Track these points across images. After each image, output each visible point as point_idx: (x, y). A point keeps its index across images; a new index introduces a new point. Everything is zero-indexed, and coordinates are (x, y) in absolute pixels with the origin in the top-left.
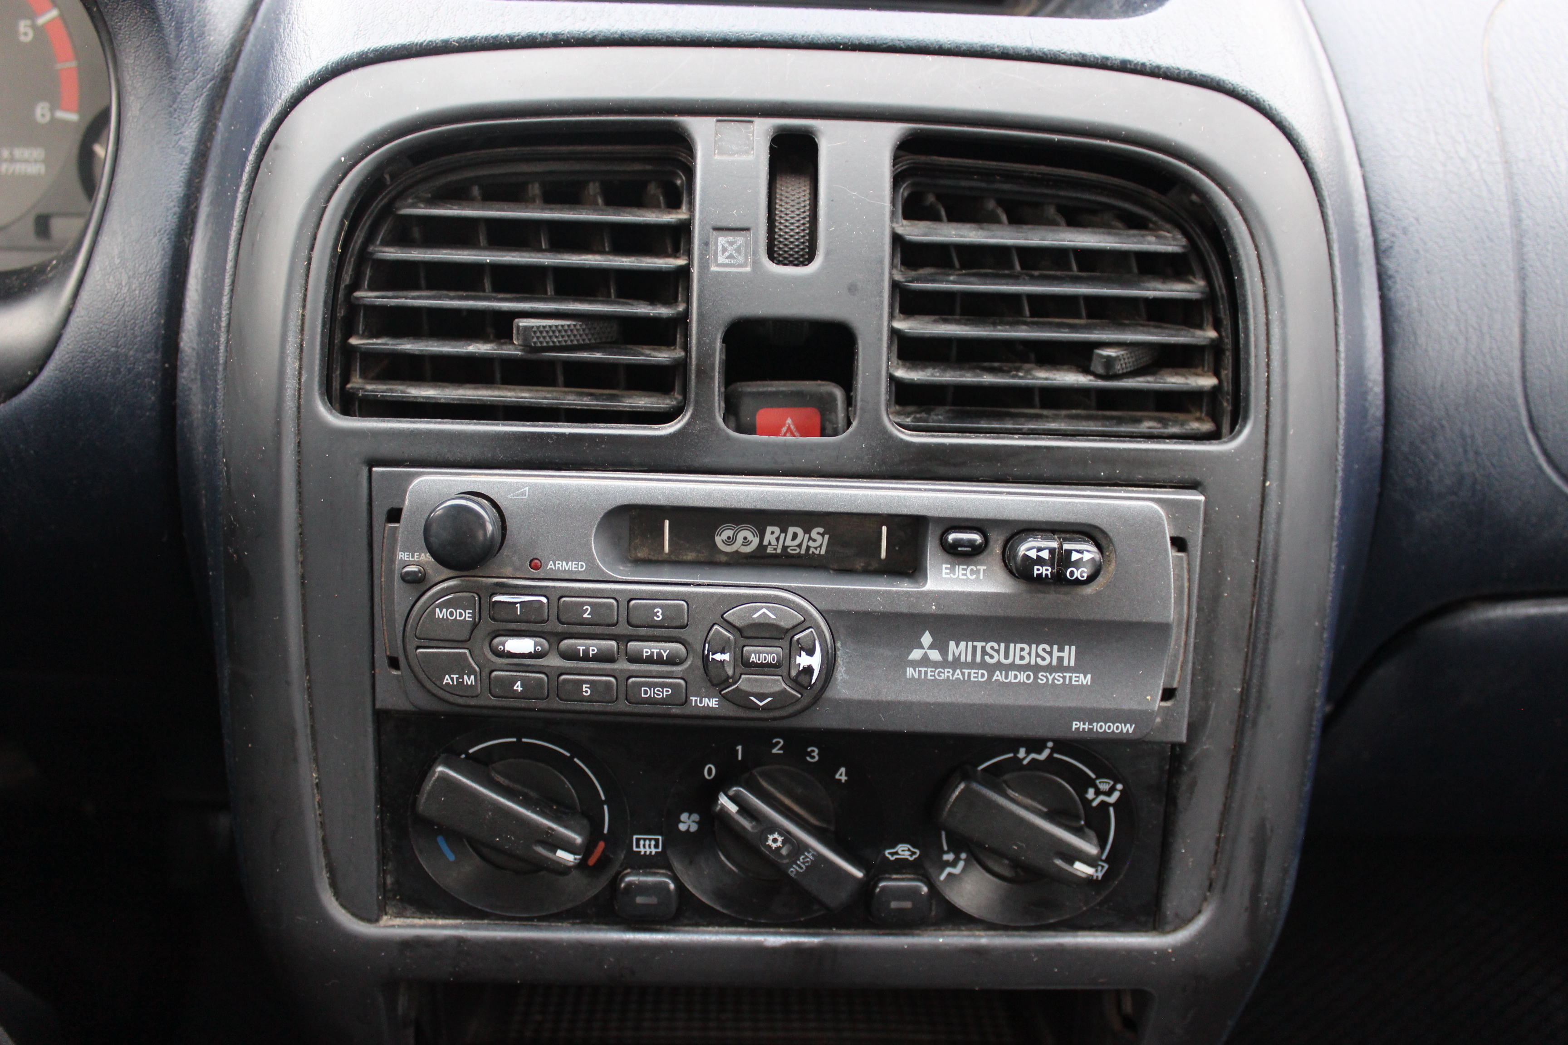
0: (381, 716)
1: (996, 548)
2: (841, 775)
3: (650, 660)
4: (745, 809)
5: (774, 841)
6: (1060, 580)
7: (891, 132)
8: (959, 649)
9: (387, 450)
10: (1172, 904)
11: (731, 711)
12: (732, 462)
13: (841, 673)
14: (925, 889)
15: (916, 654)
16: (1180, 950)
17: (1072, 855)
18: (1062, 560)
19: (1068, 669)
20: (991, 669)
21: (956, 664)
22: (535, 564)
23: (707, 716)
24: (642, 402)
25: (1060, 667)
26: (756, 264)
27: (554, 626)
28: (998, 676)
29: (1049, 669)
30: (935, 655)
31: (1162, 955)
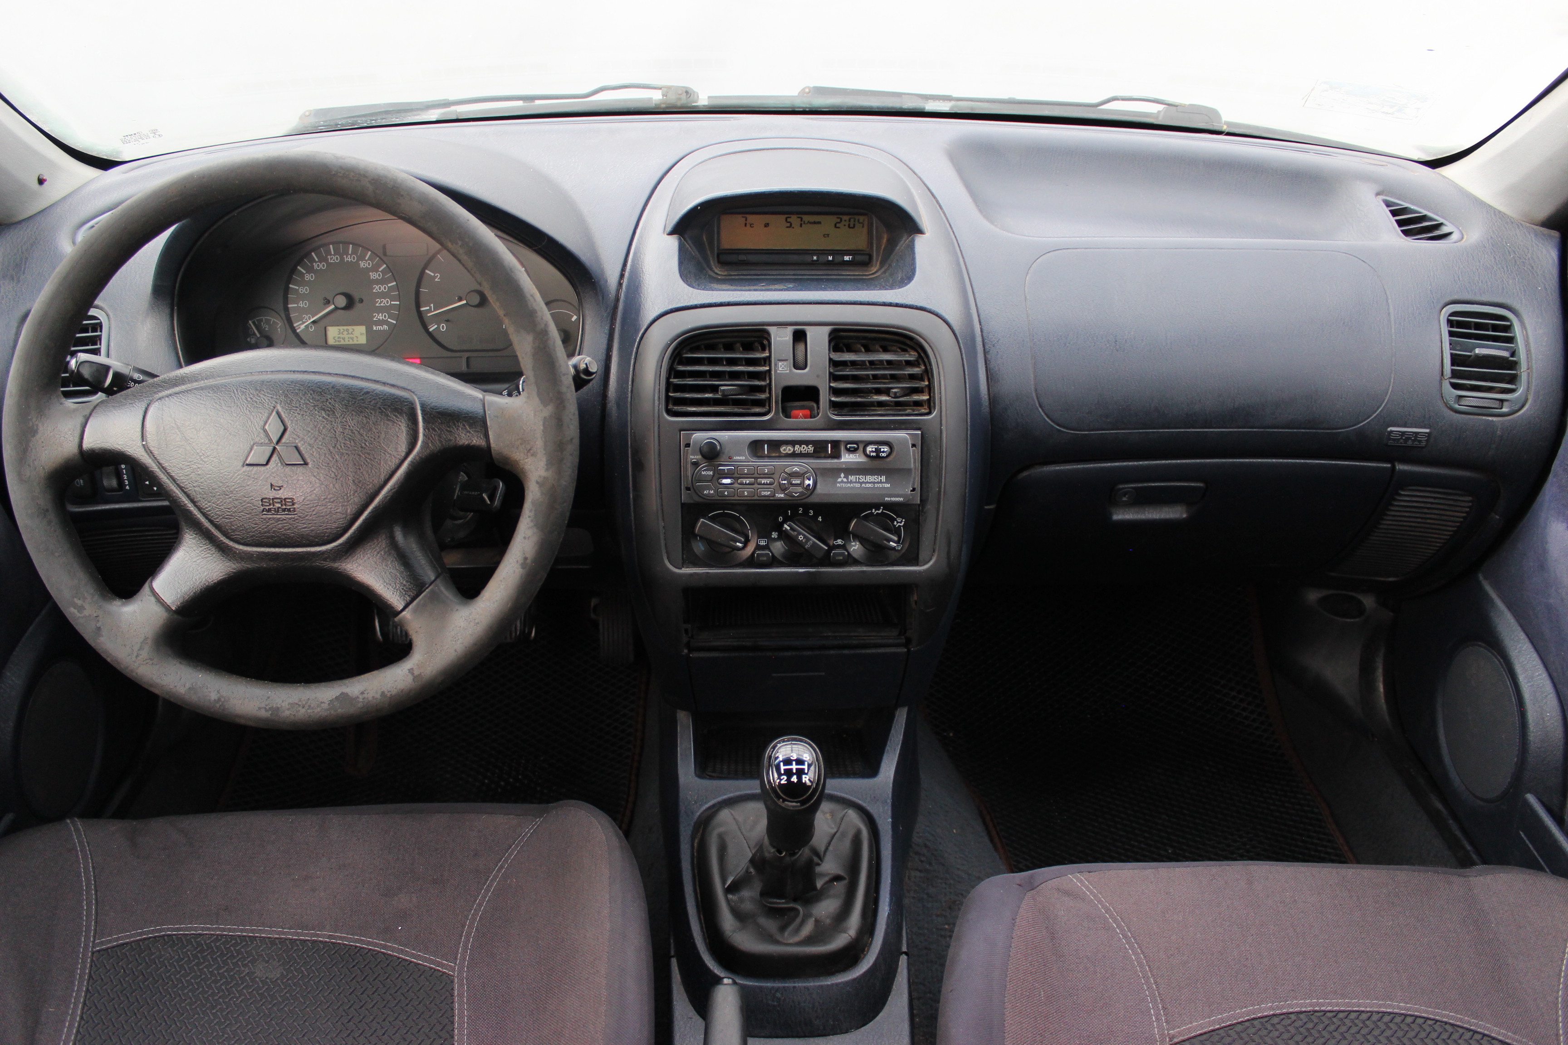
0: (683, 505)
1: (861, 448)
2: (820, 519)
3: (764, 484)
4: (792, 529)
5: (801, 538)
6: (878, 457)
7: (827, 330)
8: (852, 478)
9: (685, 426)
10: (922, 557)
11: (788, 498)
12: (786, 427)
13: (818, 486)
14: (847, 553)
15: (839, 480)
16: (925, 571)
17: (889, 540)
18: (878, 451)
19: (883, 483)
20: (861, 483)
21: (851, 482)
22: (730, 458)
23: (781, 500)
24: (757, 410)
25: (881, 482)
26: (790, 370)
27: (736, 475)
28: (863, 485)
29: (878, 483)
30: (845, 480)
31: (920, 572)
